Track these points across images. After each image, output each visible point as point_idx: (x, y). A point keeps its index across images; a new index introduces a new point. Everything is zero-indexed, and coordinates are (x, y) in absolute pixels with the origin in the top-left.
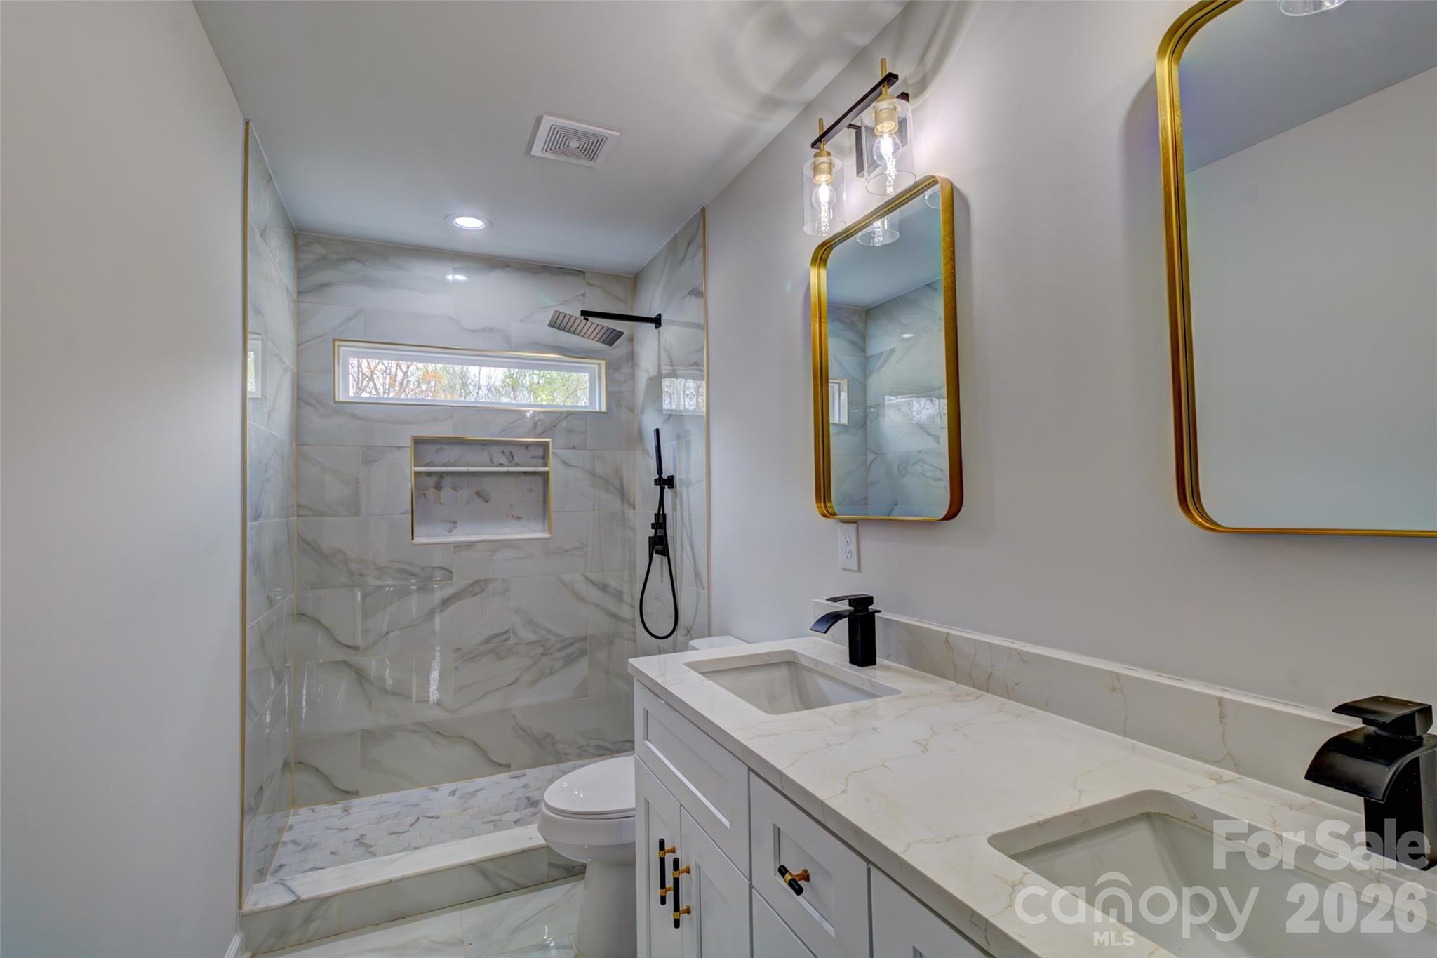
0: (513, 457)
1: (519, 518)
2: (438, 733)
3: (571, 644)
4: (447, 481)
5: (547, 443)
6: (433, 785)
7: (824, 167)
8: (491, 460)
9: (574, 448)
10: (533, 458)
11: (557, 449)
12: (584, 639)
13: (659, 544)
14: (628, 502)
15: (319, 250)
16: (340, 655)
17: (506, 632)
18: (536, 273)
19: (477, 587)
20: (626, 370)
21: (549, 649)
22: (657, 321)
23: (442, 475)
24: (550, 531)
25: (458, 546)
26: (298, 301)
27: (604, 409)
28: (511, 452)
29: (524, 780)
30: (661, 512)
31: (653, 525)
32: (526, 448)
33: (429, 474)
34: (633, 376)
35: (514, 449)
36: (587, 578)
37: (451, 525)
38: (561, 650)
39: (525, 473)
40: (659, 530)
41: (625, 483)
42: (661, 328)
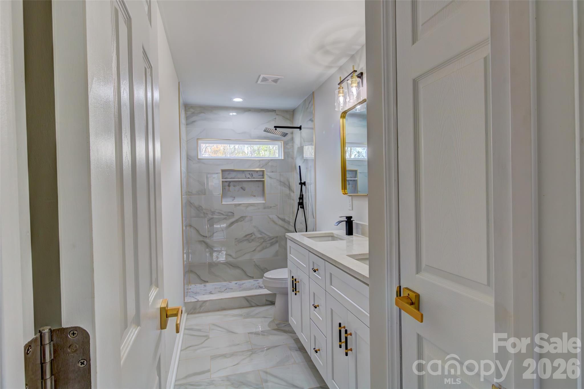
0: (252, 175)
1: (255, 196)
2: (231, 265)
3: (273, 239)
4: (231, 184)
5: (264, 170)
6: (230, 281)
7: (341, 91)
8: (246, 177)
9: (273, 172)
10: (259, 175)
11: (268, 172)
12: (277, 237)
13: (301, 204)
14: (292, 190)
15: (192, 110)
16: (201, 239)
17: (251, 234)
18: (259, 112)
19: (242, 219)
20: (290, 144)
21: (265, 240)
22: (300, 128)
23: (230, 182)
24: (265, 200)
25: (236, 205)
26: (187, 127)
27: (283, 158)
28: (252, 174)
29: (258, 282)
30: (301, 194)
31: (299, 198)
32: (257, 172)
33: (226, 181)
34: (293, 146)
35: (253, 173)
36: (278, 217)
37: (232, 198)
38: (269, 240)
39: (257, 181)
40: (300, 200)
41: (290, 184)
42: (302, 130)
